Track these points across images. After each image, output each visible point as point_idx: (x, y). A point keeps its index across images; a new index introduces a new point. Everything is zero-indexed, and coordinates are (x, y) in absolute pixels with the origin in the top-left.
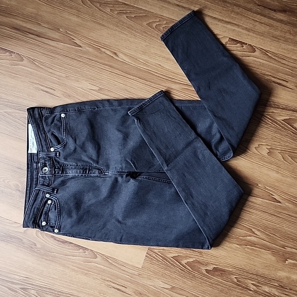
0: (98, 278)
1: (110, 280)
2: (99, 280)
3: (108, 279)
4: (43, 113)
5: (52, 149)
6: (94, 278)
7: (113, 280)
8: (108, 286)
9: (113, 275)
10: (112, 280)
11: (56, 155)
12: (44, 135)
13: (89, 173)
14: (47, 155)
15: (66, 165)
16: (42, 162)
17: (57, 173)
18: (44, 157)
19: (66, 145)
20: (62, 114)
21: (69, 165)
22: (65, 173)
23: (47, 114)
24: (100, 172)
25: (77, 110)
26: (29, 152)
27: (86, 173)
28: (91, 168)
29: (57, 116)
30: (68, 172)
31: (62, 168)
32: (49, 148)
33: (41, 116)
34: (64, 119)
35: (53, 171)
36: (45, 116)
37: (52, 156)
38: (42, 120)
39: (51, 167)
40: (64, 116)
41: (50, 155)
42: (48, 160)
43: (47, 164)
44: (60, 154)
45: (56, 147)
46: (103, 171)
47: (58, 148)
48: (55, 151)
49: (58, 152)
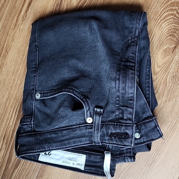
0: (12, 35)
1: (16, 17)
2: (15, 32)
3: (15, 21)
4: (29, 129)
5: (89, 120)
6: (13, 40)
7: (16, 12)
8: (23, 20)
9: (11, 14)
10: (17, 15)
11: (99, 114)
13: (133, 62)
14: (98, 130)
15: (117, 99)
16: (109, 140)
17: (131, 116)
18: (101, 136)
19: (85, 96)
20: (35, 98)
21: (118, 93)
22: (132, 102)
23: (31, 122)
24: (134, 44)
25: (34, 73)
26: (82, 168)
27: (133, 66)
28: (124, 58)
29: (38, 106)
30: (130, 95)
31: (123, 106)
32: (86, 126)
33: (33, 133)
34: (43, 95)
35: (128, 122)
36: (35, 127)
37: (100, 121)
38: (40, 133)
39: (120, 125)
40: (39, 95)
41: (98, 125)
42: (107, 129)
43: (114, 132)
44: (99, 105)
45: (87, 113)
46: (132, 39)
47: (89, 109)
48: (92, 116)
49: (95, 109)
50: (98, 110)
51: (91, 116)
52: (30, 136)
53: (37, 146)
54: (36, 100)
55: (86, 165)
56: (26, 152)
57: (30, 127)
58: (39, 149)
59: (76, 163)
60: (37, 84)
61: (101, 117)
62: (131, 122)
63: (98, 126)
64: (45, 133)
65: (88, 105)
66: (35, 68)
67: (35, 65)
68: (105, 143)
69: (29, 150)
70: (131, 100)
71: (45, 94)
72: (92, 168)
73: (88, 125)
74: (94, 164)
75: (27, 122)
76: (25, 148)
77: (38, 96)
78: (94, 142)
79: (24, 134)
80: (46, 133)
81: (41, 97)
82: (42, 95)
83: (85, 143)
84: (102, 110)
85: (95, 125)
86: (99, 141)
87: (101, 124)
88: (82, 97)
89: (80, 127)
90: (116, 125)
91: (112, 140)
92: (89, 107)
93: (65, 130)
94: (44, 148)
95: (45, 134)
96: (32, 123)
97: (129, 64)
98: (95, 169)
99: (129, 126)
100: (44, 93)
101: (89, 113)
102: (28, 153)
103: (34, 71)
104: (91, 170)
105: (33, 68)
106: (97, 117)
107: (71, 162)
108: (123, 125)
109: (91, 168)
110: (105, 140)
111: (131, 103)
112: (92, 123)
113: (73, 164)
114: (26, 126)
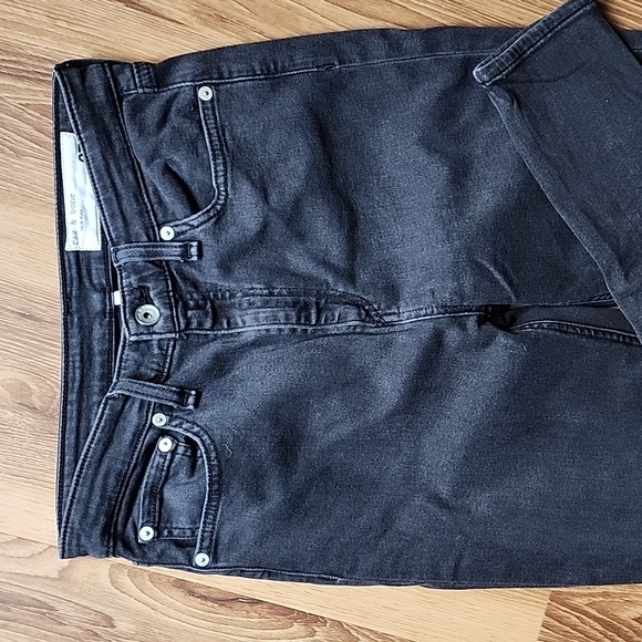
4: (123, 84)
5: (167, 233)
11: (185, 254)
12: (131, 176)
13: (318, 320)
14: (148, 254)
15: (228, 294)
16: (131, 284)
17: (194, 325)
18: (134, 264)
19: (224, 214)
20: (200, 86)
21: (240, 294)
22: (226, 326)
23: (142, 87)
24: (363, 317)
25: (262, 71)
26: (69, 247)
27: (310, 321)
28: (326, 302)
29: (182, 96)
30: (239, 320)
31: (213, 307)
32: (153, 228)
33: (115, 96)
34: (207, 108)
35: (181, 320)
36: (130, 98)
37: (170, 258)
38: (117, 113)
39: (171, 303)
40: (209, 98)
41: (161, 254)
42: (155, 277)
43: (151, 293)
44: (205, 249)
45: (184, 224)
46: (375, 310)
47: (193, 227)
48: (178, 238)
49: (195, 244)
50: (194, 251)
51: (177, 234)
52: (108, 88)
53: (86, 112)
54: (195, 89)
55: (77, 253)
56: (69, 84)
57: (128, 86)
58: (81, 118)
59: (78, 227)
60: (234, 86)
61: (179, 258)
62: (183, 326)
63: (156, 254)
64: (120, 125)
65: (201, 224)
66: (276, 68)
67: (283, 67)
68: (122, 277)
69: (74, 92)
70: (229, 323)
71: (210, 112)
72: (74, 270)
73: (154, 231)
74: (84, 272)
75: (139, 77)
76: (77, 81)
77: (205, 94)
78: (118, 250)
79: (109, 75)
80: (122, 128)
81: (203, 102)
82: (209, 105)
83: (111, 228)
84: (195, 258)
85: (157, 247)
86: (121, 263)
87: (161, 261)
88: (219, 207)
89: (148, 212)
90: (169, 296)
91: (132, 292)
92: (197, 227)
93: (136, 175)
94: (84, 130)
95: (118, 128)
96: (140, 91)
97: (313, 311)
98: (75, 275)
99: (174, 322)
100: (213, 109)
101: (184, 228)
102: (66, 90)
103: (268, 68)
104: (70, 268)
105: (275, 64)
106: (178, 249)
107: (77, 217)
108: (172, 310)
109: (74, 267)
110: (128, 277)
111: (222, 324)
112: (162, 240)
113: (73, 222)
114: (128, 74)
